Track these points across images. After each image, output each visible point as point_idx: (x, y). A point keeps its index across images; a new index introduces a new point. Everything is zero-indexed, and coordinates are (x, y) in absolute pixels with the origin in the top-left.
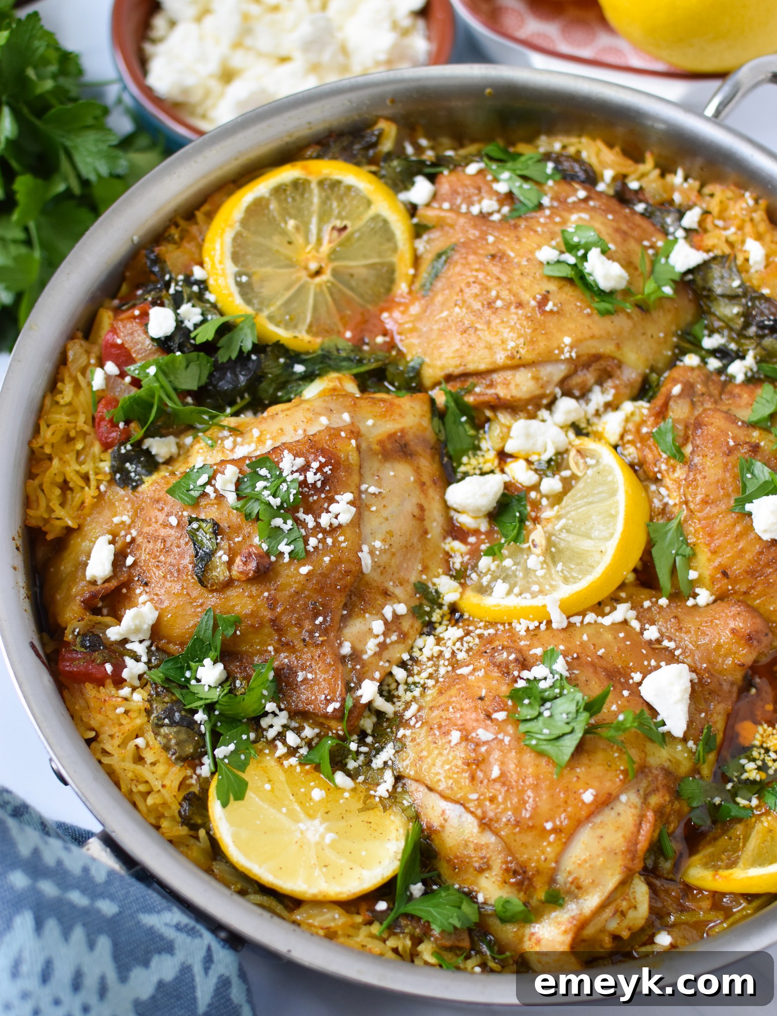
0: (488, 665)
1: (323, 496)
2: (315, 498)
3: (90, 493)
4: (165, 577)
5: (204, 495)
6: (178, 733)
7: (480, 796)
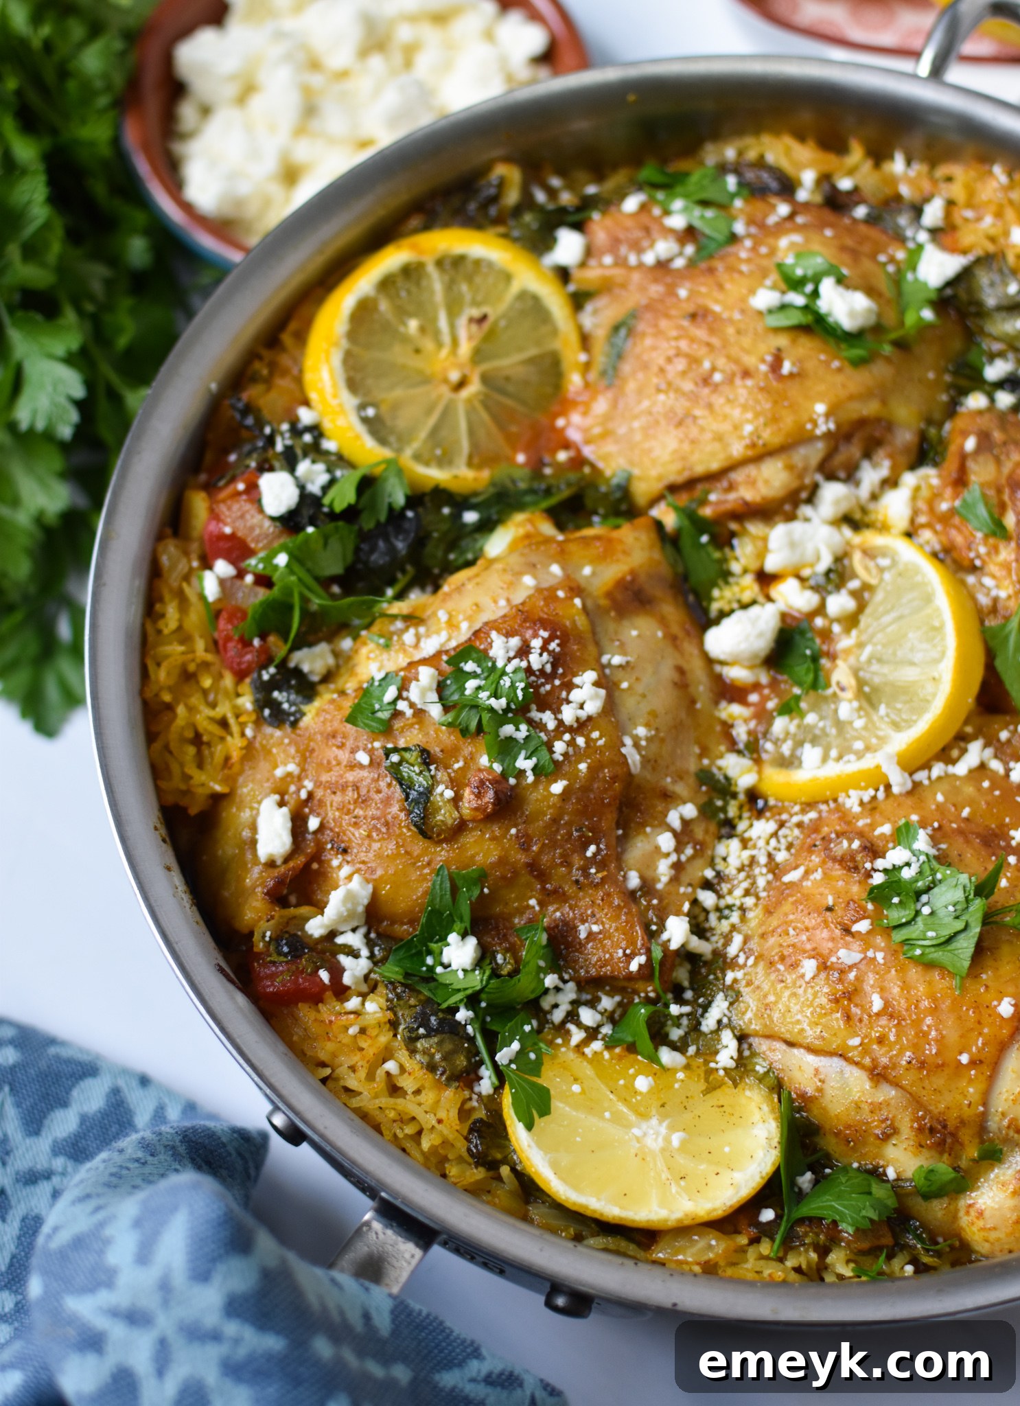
0: (823, 863)
1: (557, 682)
2: (548, 687)
3: (234, 745)
4: (369, 836)
5: (397, 714)
6: (440, 1043)
7: (863, 1039)
